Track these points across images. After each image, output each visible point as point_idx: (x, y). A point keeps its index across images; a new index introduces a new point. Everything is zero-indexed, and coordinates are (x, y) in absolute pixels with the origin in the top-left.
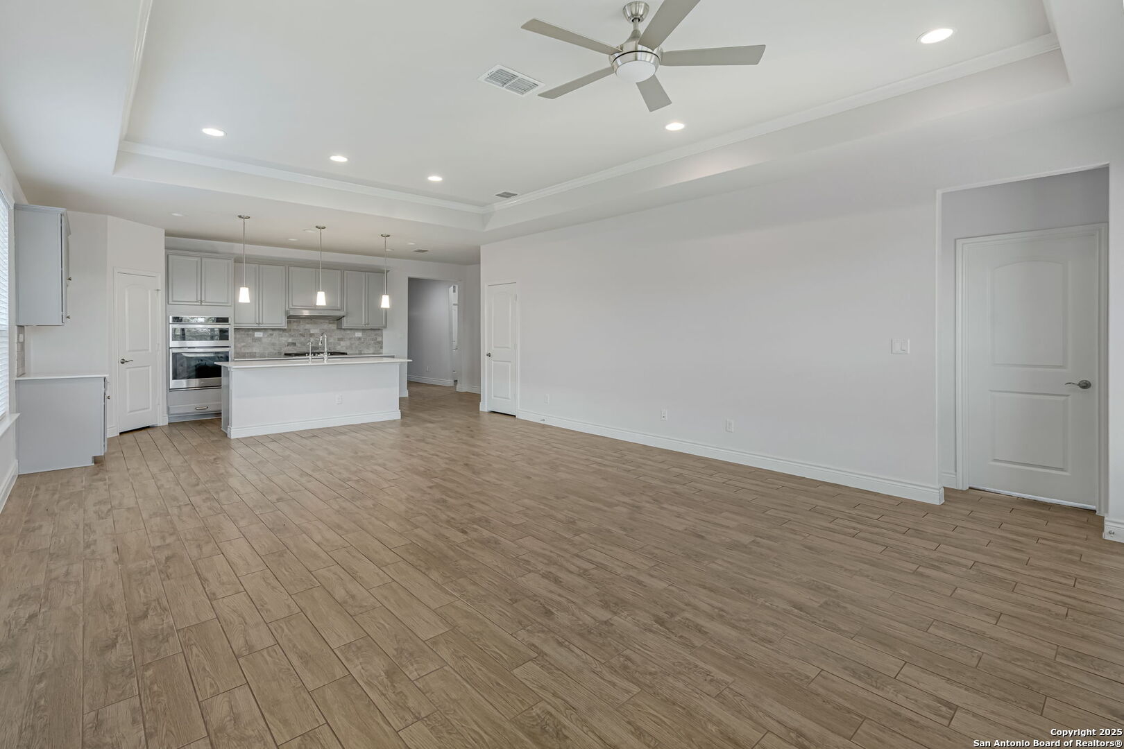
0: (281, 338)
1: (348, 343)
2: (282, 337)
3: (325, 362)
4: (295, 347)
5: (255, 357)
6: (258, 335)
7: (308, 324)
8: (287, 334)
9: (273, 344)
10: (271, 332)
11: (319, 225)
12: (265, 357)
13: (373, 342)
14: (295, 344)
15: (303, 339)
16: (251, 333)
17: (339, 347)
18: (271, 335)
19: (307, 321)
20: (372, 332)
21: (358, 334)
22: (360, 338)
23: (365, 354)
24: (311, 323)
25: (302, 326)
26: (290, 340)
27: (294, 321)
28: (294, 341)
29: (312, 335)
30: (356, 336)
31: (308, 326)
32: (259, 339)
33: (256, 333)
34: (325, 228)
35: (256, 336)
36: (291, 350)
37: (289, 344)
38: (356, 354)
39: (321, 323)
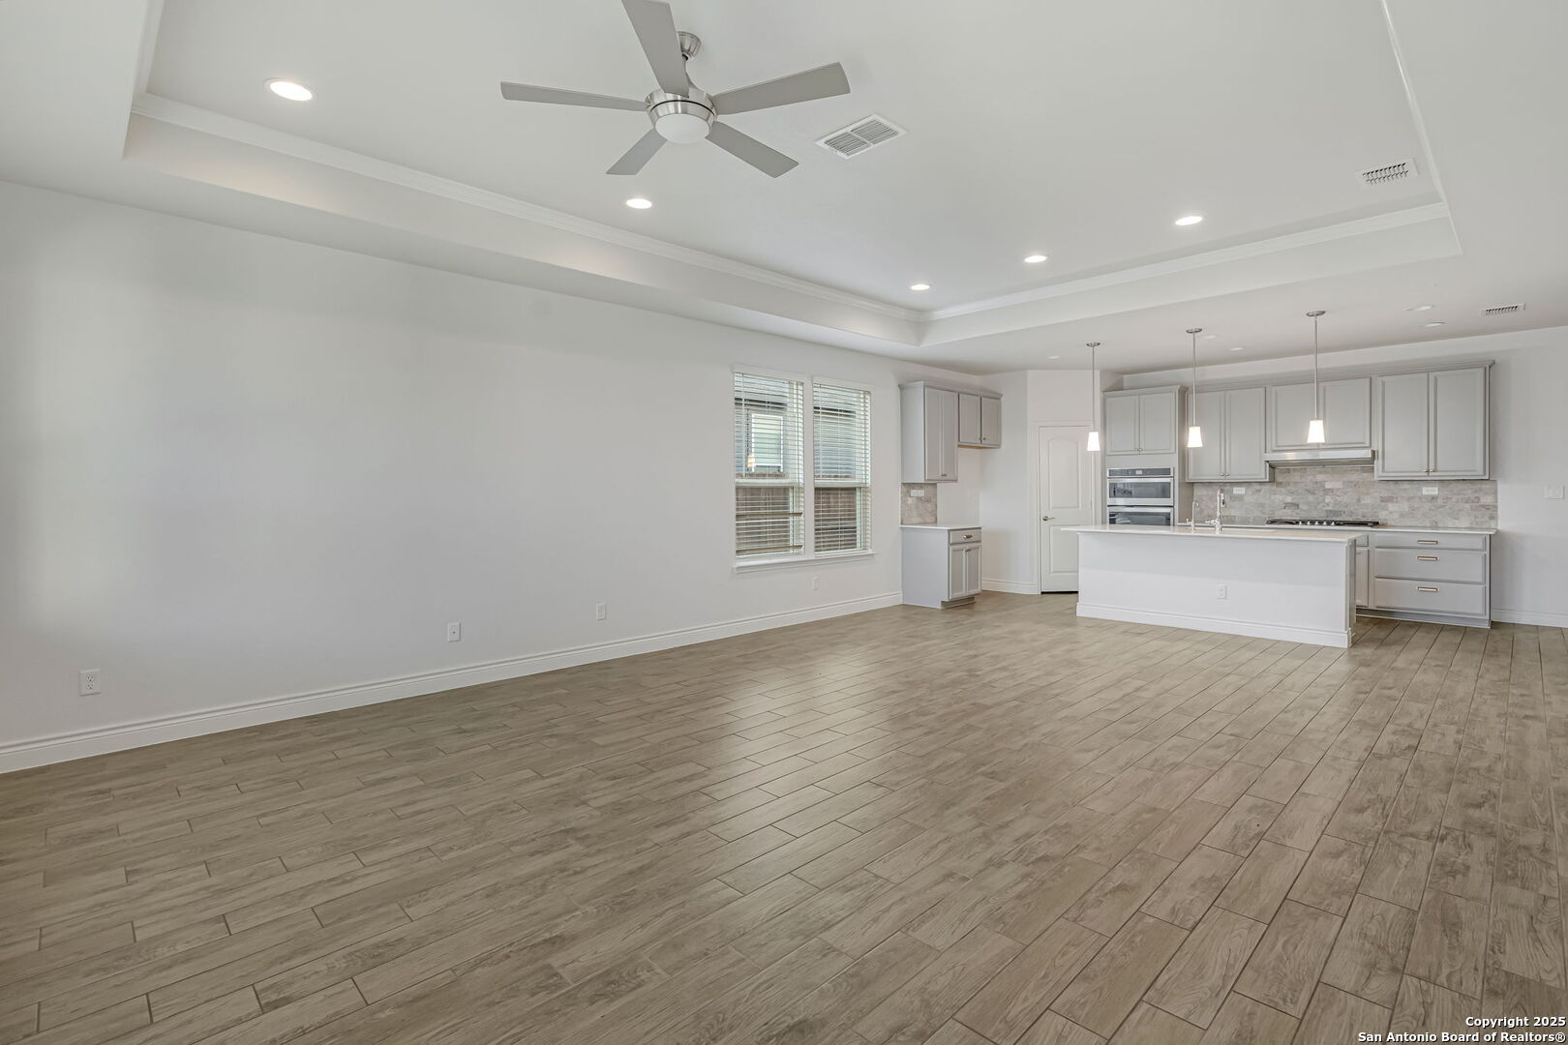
0: (1273, 497)
1: (1405, 507)
2: (1275, 494)
3: (1218, 534)
4: (1298, 511)
5: (1233, 522)
6: (1238, 491)
7: (1321, 473)
8: (1283, 490)
9: (1262, 505)
10: (1258, 487)
11: (1189, 329)
12: (1249, 523)
13: (1468, 506)
14: (1298, 505)
15: (1311, 498)
16: (1227, 488)
17: (1384, 513)
18: (1258, 491)
19: (1319, 468)
20: (1467, 486)
21: (1433, 491)
22: (1434, 498)
23: (1447, 528)
24: (1325, 472)
25: (1310, 478)
26: (1289, 499)
27: (1295, 470)
28: (1295, 501)
29: (1327, 491)
30: (1424, 493)
31: (1320, 477)
32: (1240, 498)
33: (1235, 489)
34: (1201, 330)
35: (1235, 492)
36: (1289, 515)
37: (1287, 505)
38: (1425, 527)
39: (1345, 471)
